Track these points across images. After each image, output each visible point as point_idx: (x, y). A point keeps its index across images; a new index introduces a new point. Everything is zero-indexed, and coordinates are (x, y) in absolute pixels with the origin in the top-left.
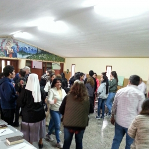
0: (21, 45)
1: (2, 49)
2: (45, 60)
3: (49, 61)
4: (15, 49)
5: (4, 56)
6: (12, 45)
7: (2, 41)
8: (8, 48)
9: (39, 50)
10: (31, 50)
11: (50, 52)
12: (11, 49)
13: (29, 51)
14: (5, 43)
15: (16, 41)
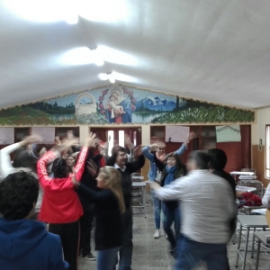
0: (139, 97)
1: (102, 108)
2: (196, 120)
3: (208, 124)
4: (128, 107)
5: (106, 121)
6: (122, 98)
7: (101, 95)
8: (114, 106)
9: (180, 101)
10: (161, 103)
11: (209, 102)
12: (118, 107)
13: (158, 106)
14: (106, 97)
15: (129, 90)
